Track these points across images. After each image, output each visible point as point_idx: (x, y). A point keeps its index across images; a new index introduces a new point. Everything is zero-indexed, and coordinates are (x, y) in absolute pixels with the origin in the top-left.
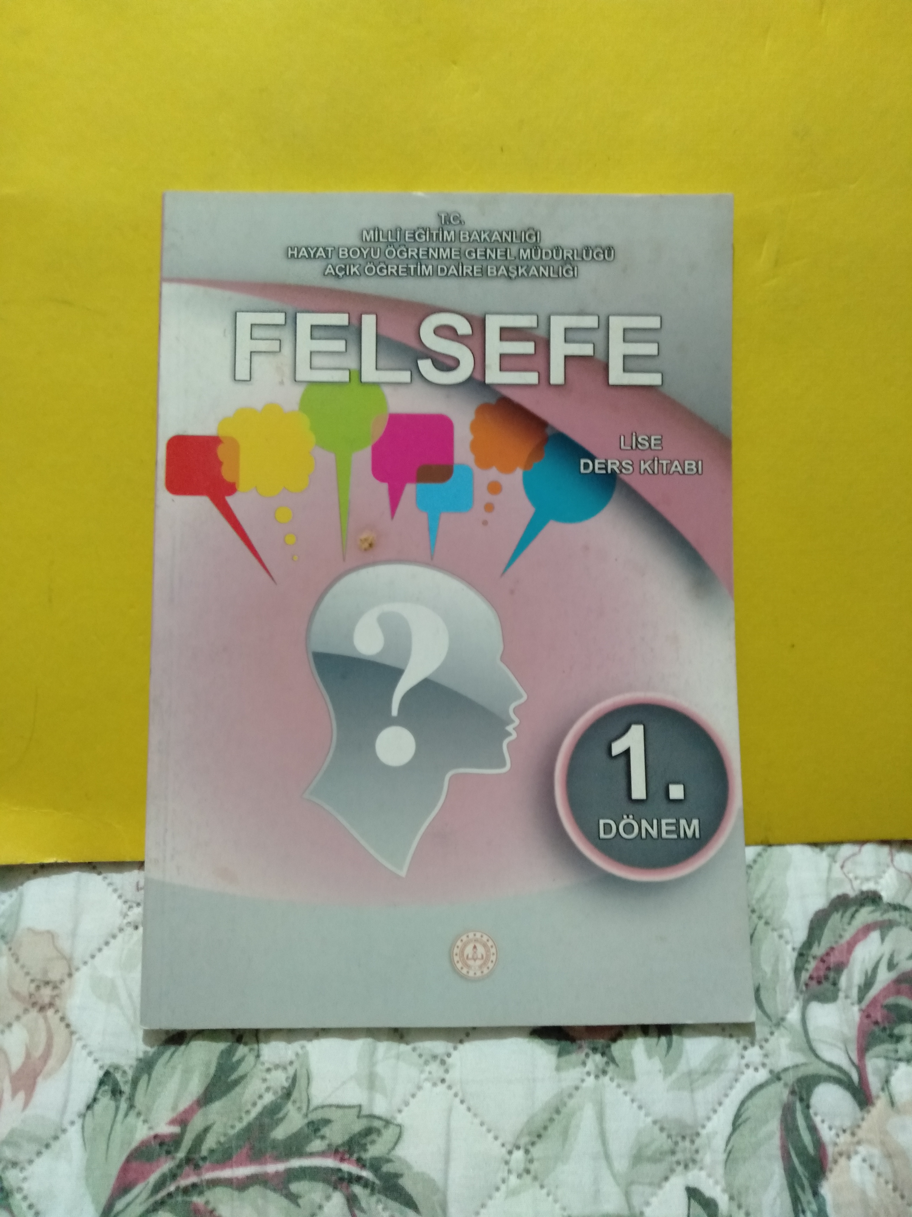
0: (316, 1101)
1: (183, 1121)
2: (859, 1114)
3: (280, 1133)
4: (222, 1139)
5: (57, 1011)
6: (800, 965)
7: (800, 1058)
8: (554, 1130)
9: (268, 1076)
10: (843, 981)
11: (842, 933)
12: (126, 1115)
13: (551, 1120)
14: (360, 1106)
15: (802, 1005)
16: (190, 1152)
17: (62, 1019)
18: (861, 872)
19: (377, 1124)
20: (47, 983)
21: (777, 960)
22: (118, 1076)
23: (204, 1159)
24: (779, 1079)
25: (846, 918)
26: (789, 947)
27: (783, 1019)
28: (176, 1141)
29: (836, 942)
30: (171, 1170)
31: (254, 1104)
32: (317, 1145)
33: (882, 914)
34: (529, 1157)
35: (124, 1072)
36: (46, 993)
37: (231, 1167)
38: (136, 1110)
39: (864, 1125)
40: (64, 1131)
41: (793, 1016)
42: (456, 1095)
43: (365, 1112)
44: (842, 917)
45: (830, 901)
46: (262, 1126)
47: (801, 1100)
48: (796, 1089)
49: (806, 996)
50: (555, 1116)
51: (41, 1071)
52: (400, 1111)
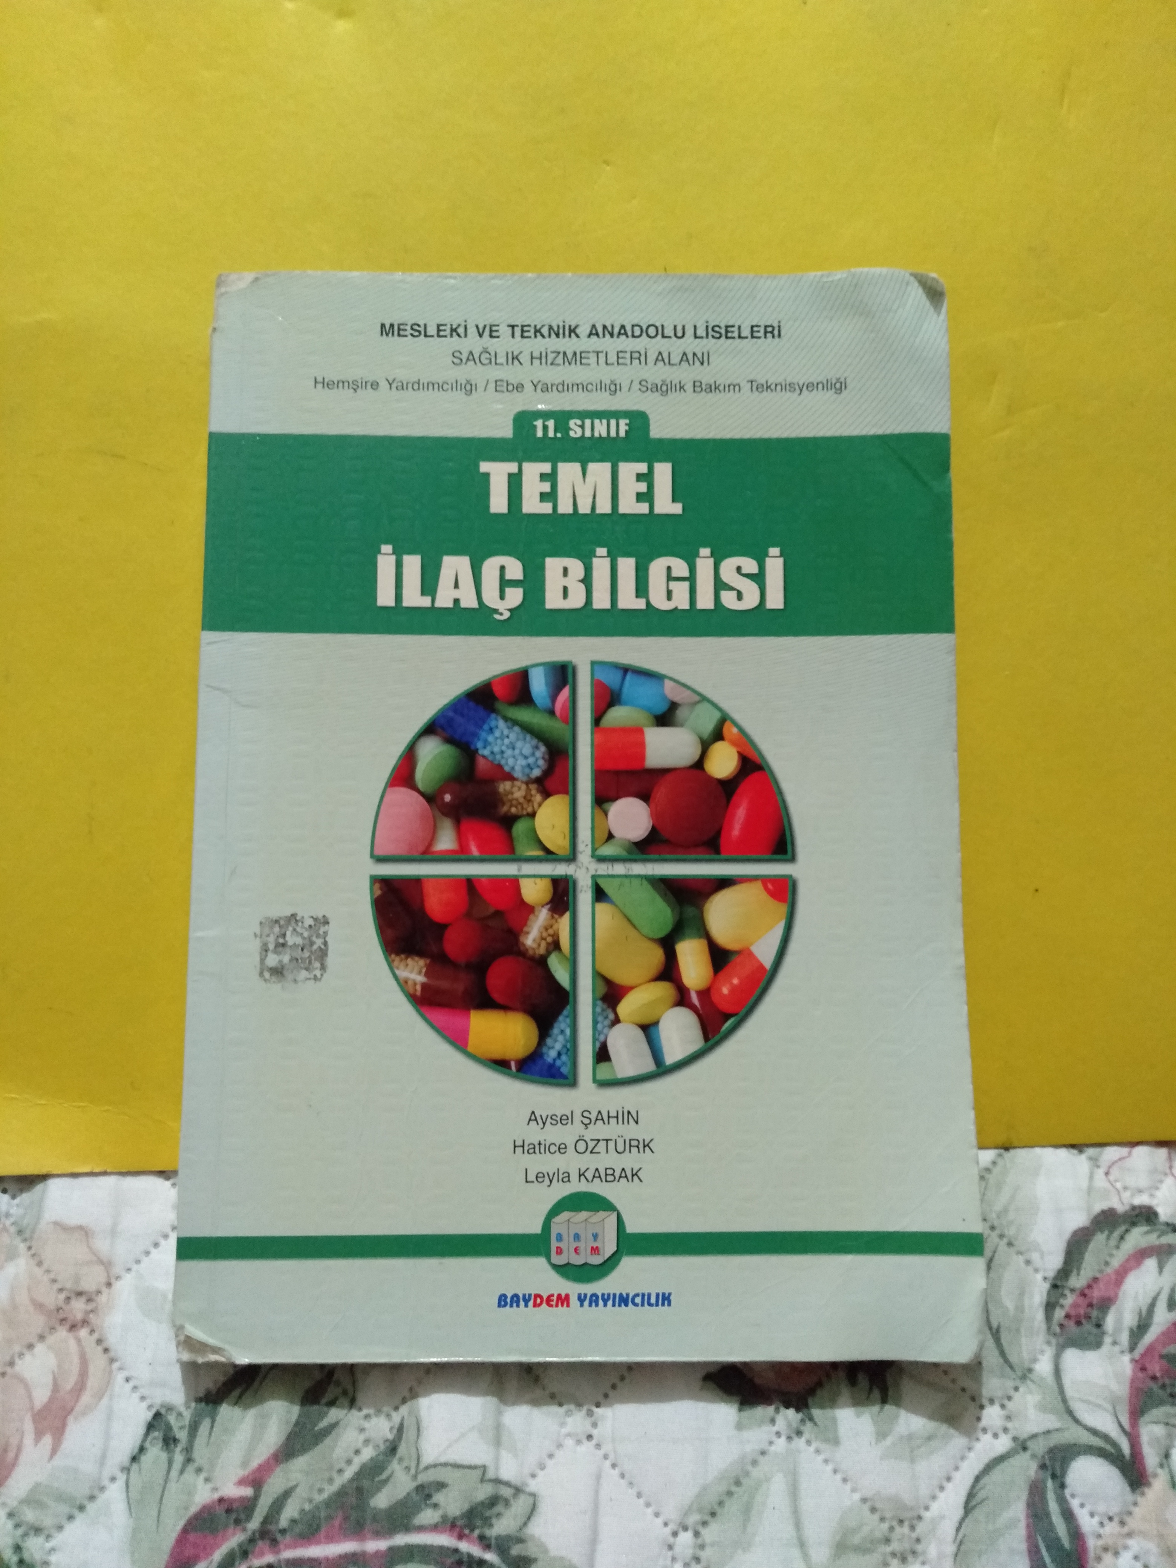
0: (428, 1457)
1: (256, 1481)
2: (1129, 1497)
3: (381, 1501)
4: (307, 1507)
5: (92, 1331)
6: (1053, 1300)
7: (1051, 1422)
8: (733, 1507)
9: (366, 1425)
10: (1110, 1322)
11: (1108, 1259)
12: (182, 1472)
13: (730, 1494)
14: (484, 1468)
15: (1054, 1352)
16: (266, 1521)
17: (99, 1341)
18: (1132, 1181)
19: (506, 1492)
20: (80, 1294)
21: (1022, 1294)
22: (172, 1419)
23: (283, 1531)
24: (1025, 1449)
25: (1113, 1242)
26: (1039, 1277)
27: (1030, 1370)
28: (247, 1507)
29: (1101, 1271)
30: (240, 1545)
31: (349, 1462)
32: (428, 1516)
33: (1159, 1237)
34: (699, 1541)
35: (180, 1414)
36: (78, 1307)
37: (319, 1543)
38: (196, 1465)
39: (1136, 1511)
40: (102, 1489)
41: (1044, 1366)
42: (606, 1457)
43: (490, 1475)
44: (1108, 1238)
45: (1092, 1217)
46: (360, 1491)
47: (1054, 1476)
48: (1048, 1463)
49: (1061, 1340)
50: (734, 1488)
51: (72, 1410)
52: (533, 1476)
